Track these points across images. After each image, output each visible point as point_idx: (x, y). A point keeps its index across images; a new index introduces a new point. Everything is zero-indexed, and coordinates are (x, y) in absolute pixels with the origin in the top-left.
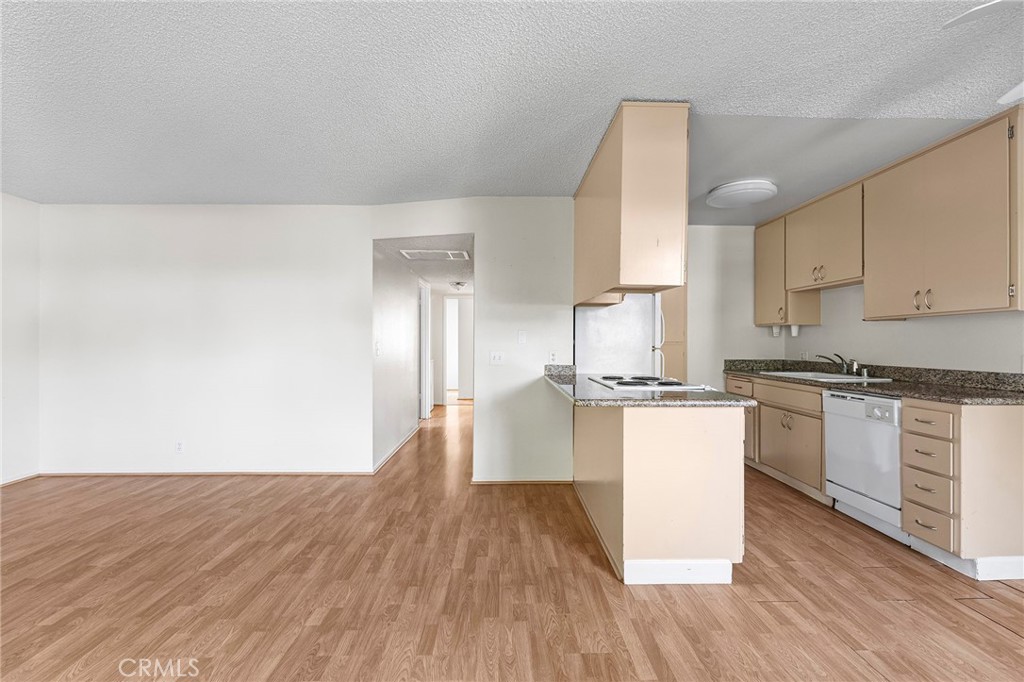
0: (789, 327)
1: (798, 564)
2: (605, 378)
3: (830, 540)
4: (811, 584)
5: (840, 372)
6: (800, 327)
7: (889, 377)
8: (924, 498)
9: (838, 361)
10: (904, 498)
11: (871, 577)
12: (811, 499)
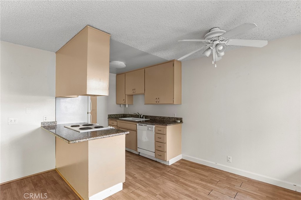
0: (126, 105)
1: (137, 175)
2: (72, 126)
3: (141, 165)
4: (141, 180)
5: (138, 117)
6: (128, 105)
7: (149, 119)
8: (159, 149)
9: (138, 114)
10: (156, 150)
11: (152, 173)
12: (133, 153)
